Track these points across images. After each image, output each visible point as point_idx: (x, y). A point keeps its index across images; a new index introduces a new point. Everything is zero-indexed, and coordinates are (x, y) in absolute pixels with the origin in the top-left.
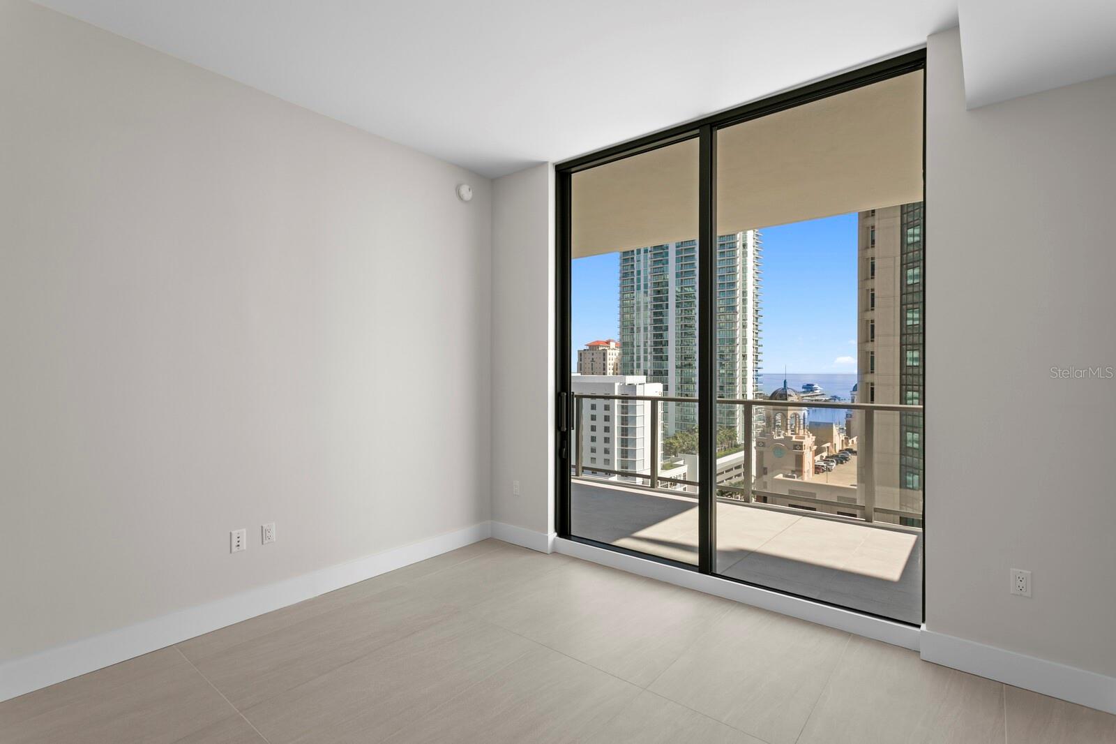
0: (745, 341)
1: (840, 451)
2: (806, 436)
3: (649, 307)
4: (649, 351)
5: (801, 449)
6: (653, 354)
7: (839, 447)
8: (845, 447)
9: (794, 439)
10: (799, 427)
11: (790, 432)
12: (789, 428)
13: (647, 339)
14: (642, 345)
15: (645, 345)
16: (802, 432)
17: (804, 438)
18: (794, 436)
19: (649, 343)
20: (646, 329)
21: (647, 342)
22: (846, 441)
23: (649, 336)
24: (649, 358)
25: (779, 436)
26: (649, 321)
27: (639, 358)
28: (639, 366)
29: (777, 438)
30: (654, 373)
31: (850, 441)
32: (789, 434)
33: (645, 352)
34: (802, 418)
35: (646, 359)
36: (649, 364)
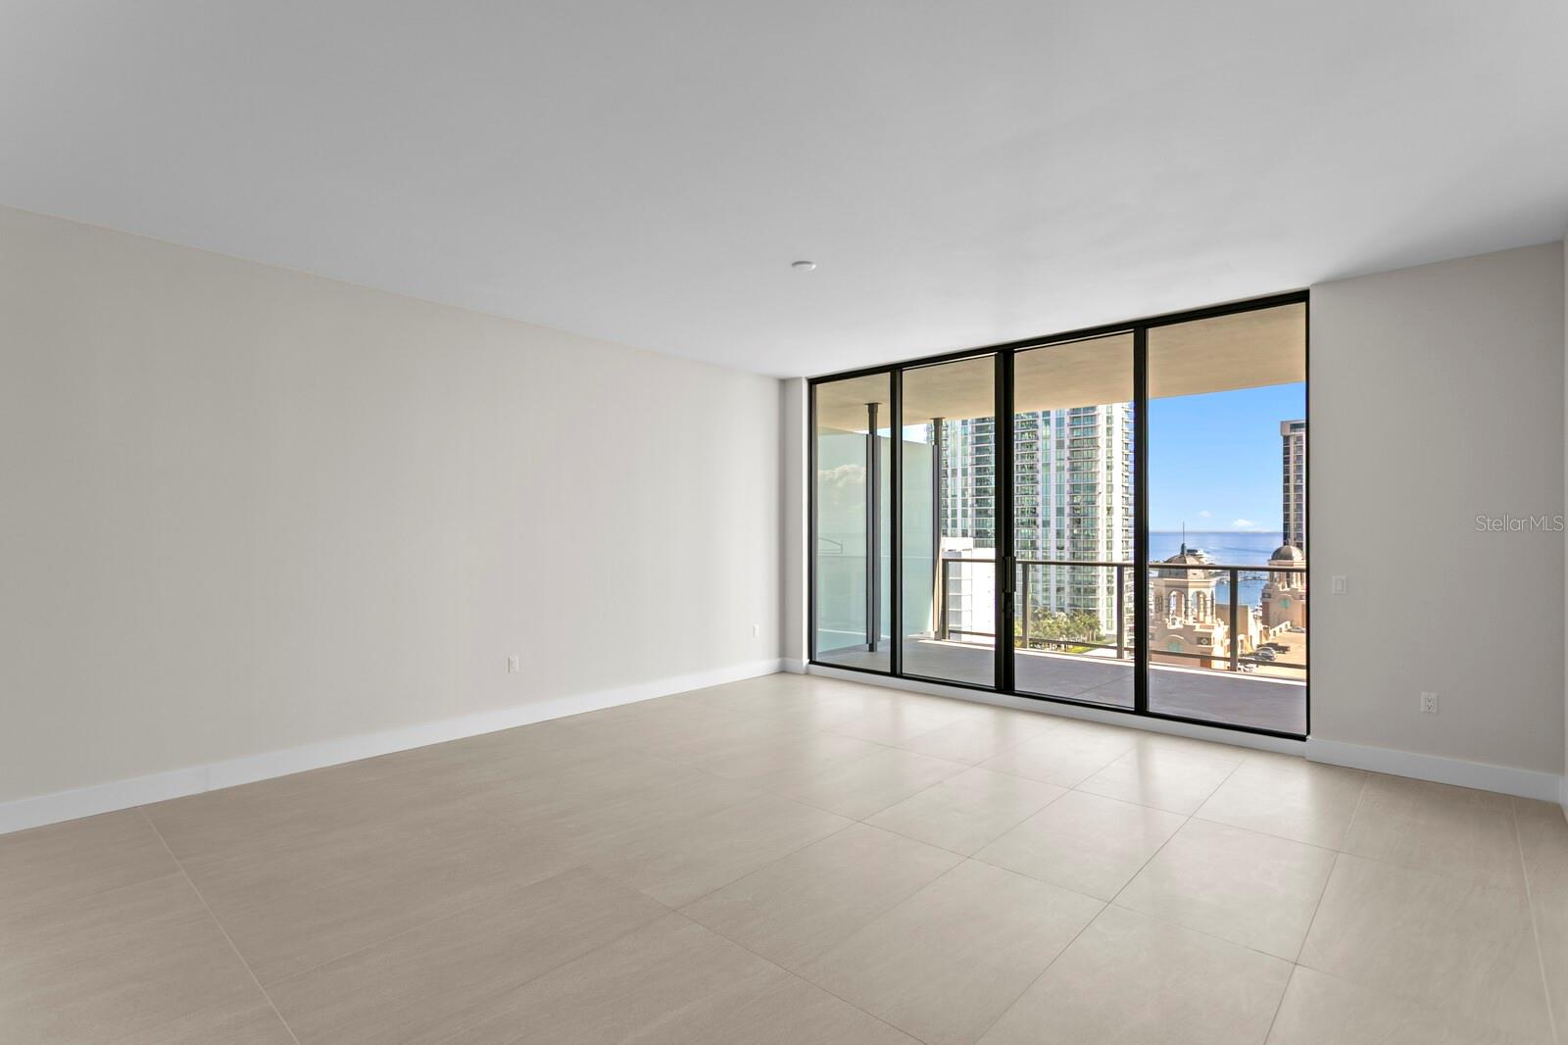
0: (1110, 488)
1: (1259, 646)
2: (1216, 625)
3: (969, 440)
4: (970, 502)
5: (1209, 643)
6: (976, 507)
7: (1256, 641)
8: (1264, 642)
9: (1198, 629)
10: (1205, 612)
11: (1191, 618)
12: (1190, 613)
13: (966, 485)
14: (959, 494)
15: (963, 495)
16: (1208, 620)
17: (1213, 628)
18: (1198, 625)
19: (970, 491)
20: (965, 472)
21: (967, 490)
22: (1265, 633)
23: (970, 481)
24: (969, 512)
25: (1174, 624)
26: (969, 460)
27: (954, 513)
28: (954, 524)
29: (1173, 627)
30: (977, 534)
31: (1271, 632)
32: (1190, 622)
33: (964, 503)
34: (1209, 598)
35: (964, 514)
36: (969, 521)
